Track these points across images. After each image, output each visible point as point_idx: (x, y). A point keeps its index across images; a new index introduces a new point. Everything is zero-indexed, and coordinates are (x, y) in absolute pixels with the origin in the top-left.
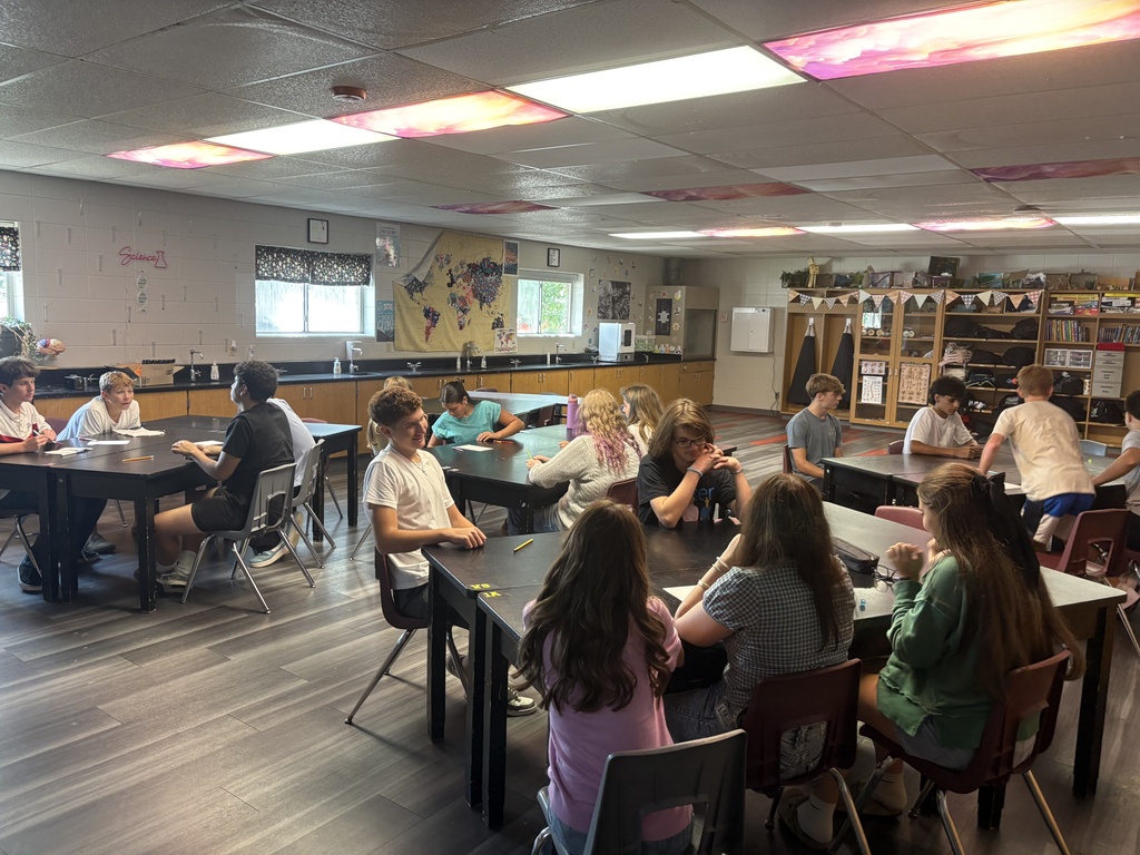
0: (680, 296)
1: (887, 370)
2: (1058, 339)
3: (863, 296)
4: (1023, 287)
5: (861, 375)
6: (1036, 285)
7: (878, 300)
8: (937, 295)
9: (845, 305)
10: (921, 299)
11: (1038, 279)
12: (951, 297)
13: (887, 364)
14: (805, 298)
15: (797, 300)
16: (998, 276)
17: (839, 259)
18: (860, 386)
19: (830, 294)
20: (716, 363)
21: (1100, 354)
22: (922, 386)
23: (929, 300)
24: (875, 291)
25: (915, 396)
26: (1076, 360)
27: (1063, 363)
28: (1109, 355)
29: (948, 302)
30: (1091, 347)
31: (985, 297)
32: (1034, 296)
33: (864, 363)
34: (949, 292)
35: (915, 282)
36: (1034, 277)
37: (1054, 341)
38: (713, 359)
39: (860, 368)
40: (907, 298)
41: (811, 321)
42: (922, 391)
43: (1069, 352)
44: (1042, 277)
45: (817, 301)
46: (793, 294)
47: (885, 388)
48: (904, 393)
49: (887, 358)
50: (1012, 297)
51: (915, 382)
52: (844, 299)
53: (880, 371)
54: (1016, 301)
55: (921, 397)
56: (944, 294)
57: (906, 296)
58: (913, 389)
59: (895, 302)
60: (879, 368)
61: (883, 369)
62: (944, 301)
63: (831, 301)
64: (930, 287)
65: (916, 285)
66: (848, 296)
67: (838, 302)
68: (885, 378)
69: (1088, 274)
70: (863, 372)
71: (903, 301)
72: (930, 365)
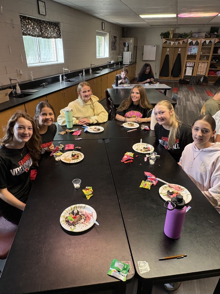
0: (132, 41)
1: (194, 65)
3: (190, 41)
5: (186, 67)
7: (194, 42)
8: (213, 40)
9: (181, 44)
10: (208, 41)
13: (195, 63)
14: (168, 42)
15: (166, 42)
17: (178, 28)
18: (186, 70)
19: (176, 40)
20: (137, 64)
22: (204, 69)
23: (210, 42)
24: (193, 39)
29: (216, 42)
33: (187, 63)
34: (217, 39)
35: (206, 35)
38: (136, 62)
39: (186, 64)
40: (204, 41)
41: (168, 49)
42: (204, 71)
45: (172, 43)
46: (164, 40)
47: (193, 70)
48: (198, 71)
49: (195, 61)
51: (202, 68)
52: (181, 42)
53: (192, 65)
55: (204, 73)
56: (215, 40)
57: (203, 40)
58: (202, 71)
59: (199, 43)
60: (192, 64)
61: (193, 64)
63: (177, 43)
64: (210, 37)
65: (206, 37)
66: (183, 41)
67: (179, 43)
68: (193, 67)
70: (187, 66)
71: (202, 42)
72: (207, 63)
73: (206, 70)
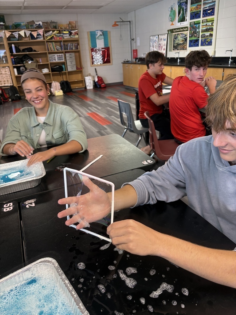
2: (51, 50)
4: (35, 28)
6: (39, 27)
8: (1, 34)
11: (40, 24)
12: (8, 34)
16: (22, 24)
21: (67, 55)
22: (8, 77)
25: (6, 82)
26: (59, 58)
27: (55, 60)
28: (70, 55)
29: (7, 37)
30: (62, 53)
31: (22, 33)
32: (41, 31)
34: (6, 32)
36: (38, 23)
37: (50, 51)
42: (9, 80)
43: (56, 55)
44: (41, 23)
50: (33, 33)
51: (4, 76)
54: (35, 34)
55: (9, 82)
56: (4, 32)
58: (6, 80)
62: (5, 36)
69: (54, 22)
72: (9, 67)
73: (10, 77)
